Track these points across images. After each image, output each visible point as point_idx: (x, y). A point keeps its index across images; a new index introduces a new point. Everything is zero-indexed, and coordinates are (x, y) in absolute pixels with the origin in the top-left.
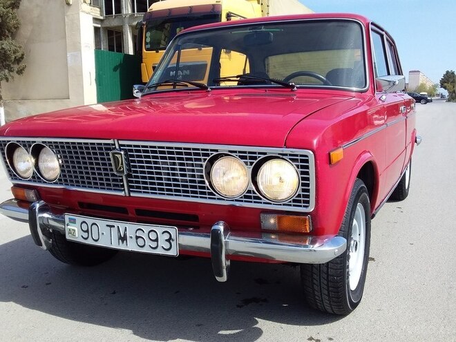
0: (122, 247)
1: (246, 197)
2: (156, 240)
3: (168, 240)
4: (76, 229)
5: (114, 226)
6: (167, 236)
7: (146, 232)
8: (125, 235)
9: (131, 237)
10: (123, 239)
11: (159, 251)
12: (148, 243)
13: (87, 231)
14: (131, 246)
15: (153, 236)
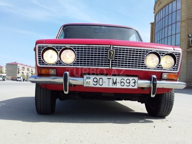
0: (114, 86)
1: (158, 68)
2: (129, 83)
3: (134, 83)
4: (91, 81)
5: (111, 78)
6: (134, 81)
7: (125, 80)
8: (116, 82)
9: (119, 82)
10: (115, 83)
11: (130, 87)
12: (126, 84)
13: (97, 82)
14: (118, 86)
15: (128, 81)
